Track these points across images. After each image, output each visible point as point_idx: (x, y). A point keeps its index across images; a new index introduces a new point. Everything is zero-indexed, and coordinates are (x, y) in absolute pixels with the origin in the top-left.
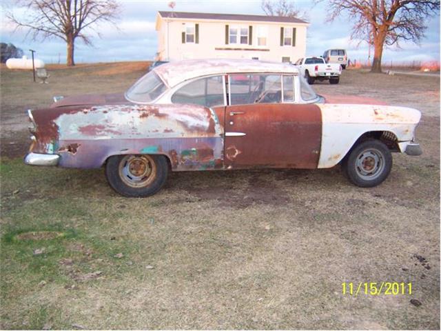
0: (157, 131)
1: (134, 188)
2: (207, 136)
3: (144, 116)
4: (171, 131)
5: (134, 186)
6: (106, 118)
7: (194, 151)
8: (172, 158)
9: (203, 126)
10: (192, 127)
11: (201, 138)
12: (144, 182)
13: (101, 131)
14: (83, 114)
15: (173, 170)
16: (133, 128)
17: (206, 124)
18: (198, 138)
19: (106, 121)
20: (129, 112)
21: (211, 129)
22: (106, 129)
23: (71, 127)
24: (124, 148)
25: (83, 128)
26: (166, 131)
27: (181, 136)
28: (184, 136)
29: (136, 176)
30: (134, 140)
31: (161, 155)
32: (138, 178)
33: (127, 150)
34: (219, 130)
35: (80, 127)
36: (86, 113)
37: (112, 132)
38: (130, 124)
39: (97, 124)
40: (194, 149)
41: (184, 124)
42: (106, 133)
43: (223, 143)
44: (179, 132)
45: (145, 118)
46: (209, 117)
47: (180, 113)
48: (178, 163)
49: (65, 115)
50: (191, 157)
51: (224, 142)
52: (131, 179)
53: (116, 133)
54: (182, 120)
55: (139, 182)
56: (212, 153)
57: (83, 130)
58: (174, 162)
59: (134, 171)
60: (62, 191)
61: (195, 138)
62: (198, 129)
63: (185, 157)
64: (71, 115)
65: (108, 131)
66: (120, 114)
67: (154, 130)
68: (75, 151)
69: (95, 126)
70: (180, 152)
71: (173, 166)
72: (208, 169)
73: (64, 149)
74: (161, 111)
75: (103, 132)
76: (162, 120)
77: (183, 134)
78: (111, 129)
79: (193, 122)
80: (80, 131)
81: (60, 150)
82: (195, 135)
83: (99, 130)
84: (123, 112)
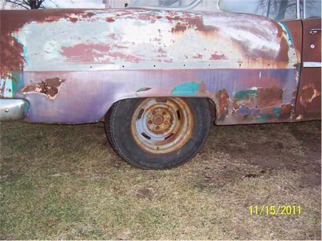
0: (200, 56)
1: (156, 155)
2: (276, 67)
3: (179, 29)
4: (223, 57)
5: (154, 152)
6: (112, 31)
7: (254, 91)
8: (220, 102)
9: (271, 50)
10: (256, 51)
11: (267, 70)
12: (171, 144)
13: (102, 56)
14: (70, 22)
15: (218, 123)
16: (160, 50)
17: (276, 47)
18: (262, 71)
19: (113, 36)
20: (153, 22)
21: (283, 56)
22: (111, 51)
23: (47, 46)
24: (143, 86)
25: (70, 48)
26: (215, 57)
27: (236, 66)
28: (242, 67)
29: (157, 133)
30: (161, 71)
31: (202, 98)
32: (160, 138)
33: (147, 89)
34: (294, 57)
35: (63, 48)
36: (74, 20)
37: (122, 56)
38: (155, 43)
39: (95, 42)
40: (254, 88)
41: (243, 46)
42: (112, 59)
43: (297, 79)
44: (234, 60)
45: (180, 32)
46: (279, 35)
47: (238, 27)
48: (227, 113)
49: (34, 23)
50: (249, 101)
51: (300, 77)
52: (149, 138)
53: (128, 58)
54: (239, 39)
55: (163, 143)
56: (279, 95)
57: (68, 52)
58: (222, 111)
59: (152, 126)
60: (32, 158)
61: (257, 71)
62: (264, 55)
63: (241, 102)
64: (45, 24)
65: (115, 55)
66: (136, 24)
67: (195, 54)
68: (54, 91)
69: (92, 46)
70: (234, 93)
71: (219, 117)
72: (269, 121)
73: (34, 88)
74: (207, 21)
75: (106, 57)
76: (209, 37)
77: (240, 63)
78: (120, 51)
79: (256, 43)
80: (62, 54)
81: (27, 90)
82: (258, 66)
83: (99, 52)
84: (143, 22)
